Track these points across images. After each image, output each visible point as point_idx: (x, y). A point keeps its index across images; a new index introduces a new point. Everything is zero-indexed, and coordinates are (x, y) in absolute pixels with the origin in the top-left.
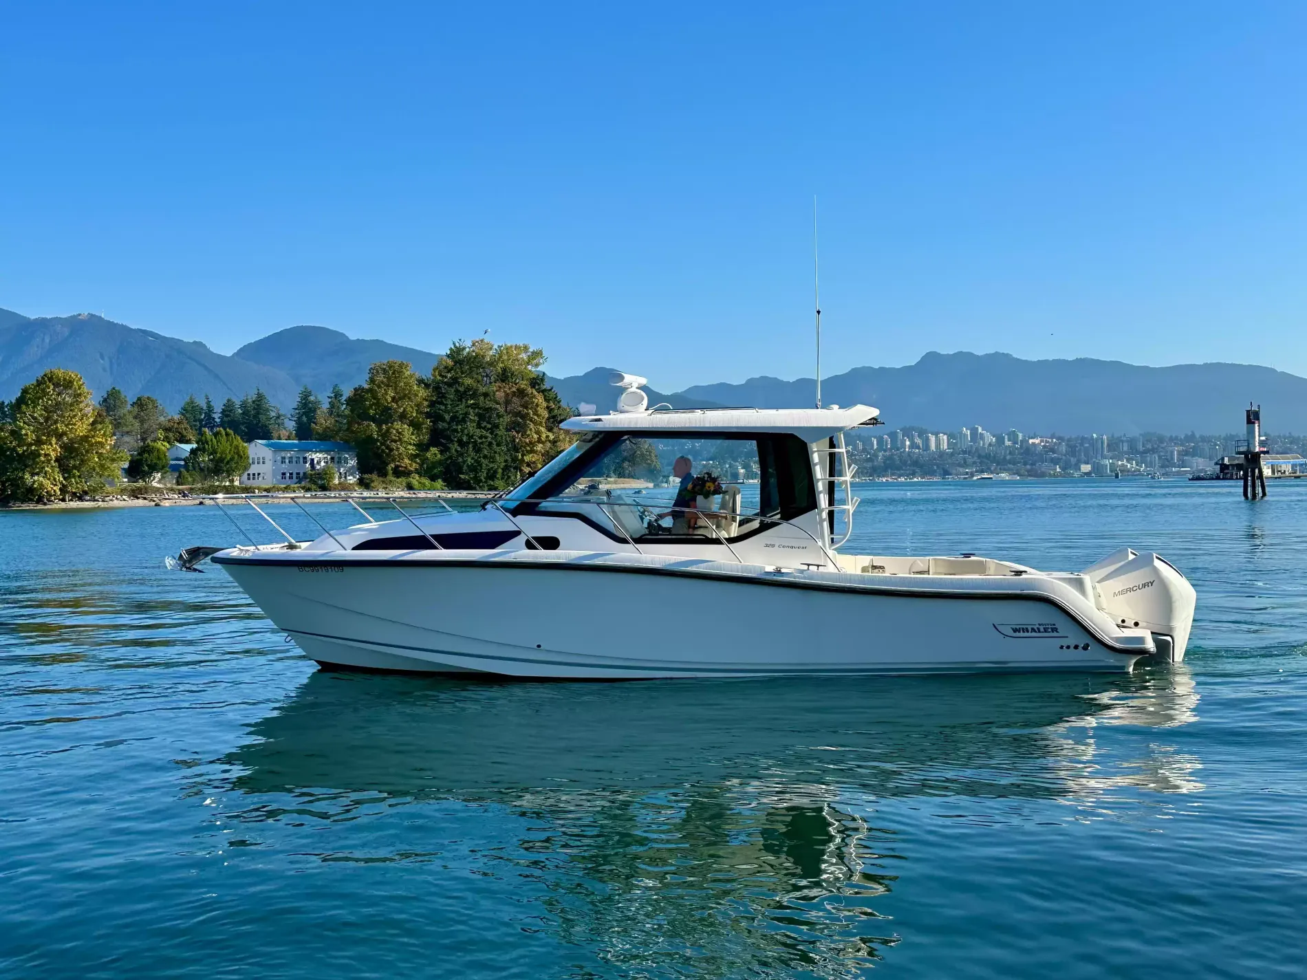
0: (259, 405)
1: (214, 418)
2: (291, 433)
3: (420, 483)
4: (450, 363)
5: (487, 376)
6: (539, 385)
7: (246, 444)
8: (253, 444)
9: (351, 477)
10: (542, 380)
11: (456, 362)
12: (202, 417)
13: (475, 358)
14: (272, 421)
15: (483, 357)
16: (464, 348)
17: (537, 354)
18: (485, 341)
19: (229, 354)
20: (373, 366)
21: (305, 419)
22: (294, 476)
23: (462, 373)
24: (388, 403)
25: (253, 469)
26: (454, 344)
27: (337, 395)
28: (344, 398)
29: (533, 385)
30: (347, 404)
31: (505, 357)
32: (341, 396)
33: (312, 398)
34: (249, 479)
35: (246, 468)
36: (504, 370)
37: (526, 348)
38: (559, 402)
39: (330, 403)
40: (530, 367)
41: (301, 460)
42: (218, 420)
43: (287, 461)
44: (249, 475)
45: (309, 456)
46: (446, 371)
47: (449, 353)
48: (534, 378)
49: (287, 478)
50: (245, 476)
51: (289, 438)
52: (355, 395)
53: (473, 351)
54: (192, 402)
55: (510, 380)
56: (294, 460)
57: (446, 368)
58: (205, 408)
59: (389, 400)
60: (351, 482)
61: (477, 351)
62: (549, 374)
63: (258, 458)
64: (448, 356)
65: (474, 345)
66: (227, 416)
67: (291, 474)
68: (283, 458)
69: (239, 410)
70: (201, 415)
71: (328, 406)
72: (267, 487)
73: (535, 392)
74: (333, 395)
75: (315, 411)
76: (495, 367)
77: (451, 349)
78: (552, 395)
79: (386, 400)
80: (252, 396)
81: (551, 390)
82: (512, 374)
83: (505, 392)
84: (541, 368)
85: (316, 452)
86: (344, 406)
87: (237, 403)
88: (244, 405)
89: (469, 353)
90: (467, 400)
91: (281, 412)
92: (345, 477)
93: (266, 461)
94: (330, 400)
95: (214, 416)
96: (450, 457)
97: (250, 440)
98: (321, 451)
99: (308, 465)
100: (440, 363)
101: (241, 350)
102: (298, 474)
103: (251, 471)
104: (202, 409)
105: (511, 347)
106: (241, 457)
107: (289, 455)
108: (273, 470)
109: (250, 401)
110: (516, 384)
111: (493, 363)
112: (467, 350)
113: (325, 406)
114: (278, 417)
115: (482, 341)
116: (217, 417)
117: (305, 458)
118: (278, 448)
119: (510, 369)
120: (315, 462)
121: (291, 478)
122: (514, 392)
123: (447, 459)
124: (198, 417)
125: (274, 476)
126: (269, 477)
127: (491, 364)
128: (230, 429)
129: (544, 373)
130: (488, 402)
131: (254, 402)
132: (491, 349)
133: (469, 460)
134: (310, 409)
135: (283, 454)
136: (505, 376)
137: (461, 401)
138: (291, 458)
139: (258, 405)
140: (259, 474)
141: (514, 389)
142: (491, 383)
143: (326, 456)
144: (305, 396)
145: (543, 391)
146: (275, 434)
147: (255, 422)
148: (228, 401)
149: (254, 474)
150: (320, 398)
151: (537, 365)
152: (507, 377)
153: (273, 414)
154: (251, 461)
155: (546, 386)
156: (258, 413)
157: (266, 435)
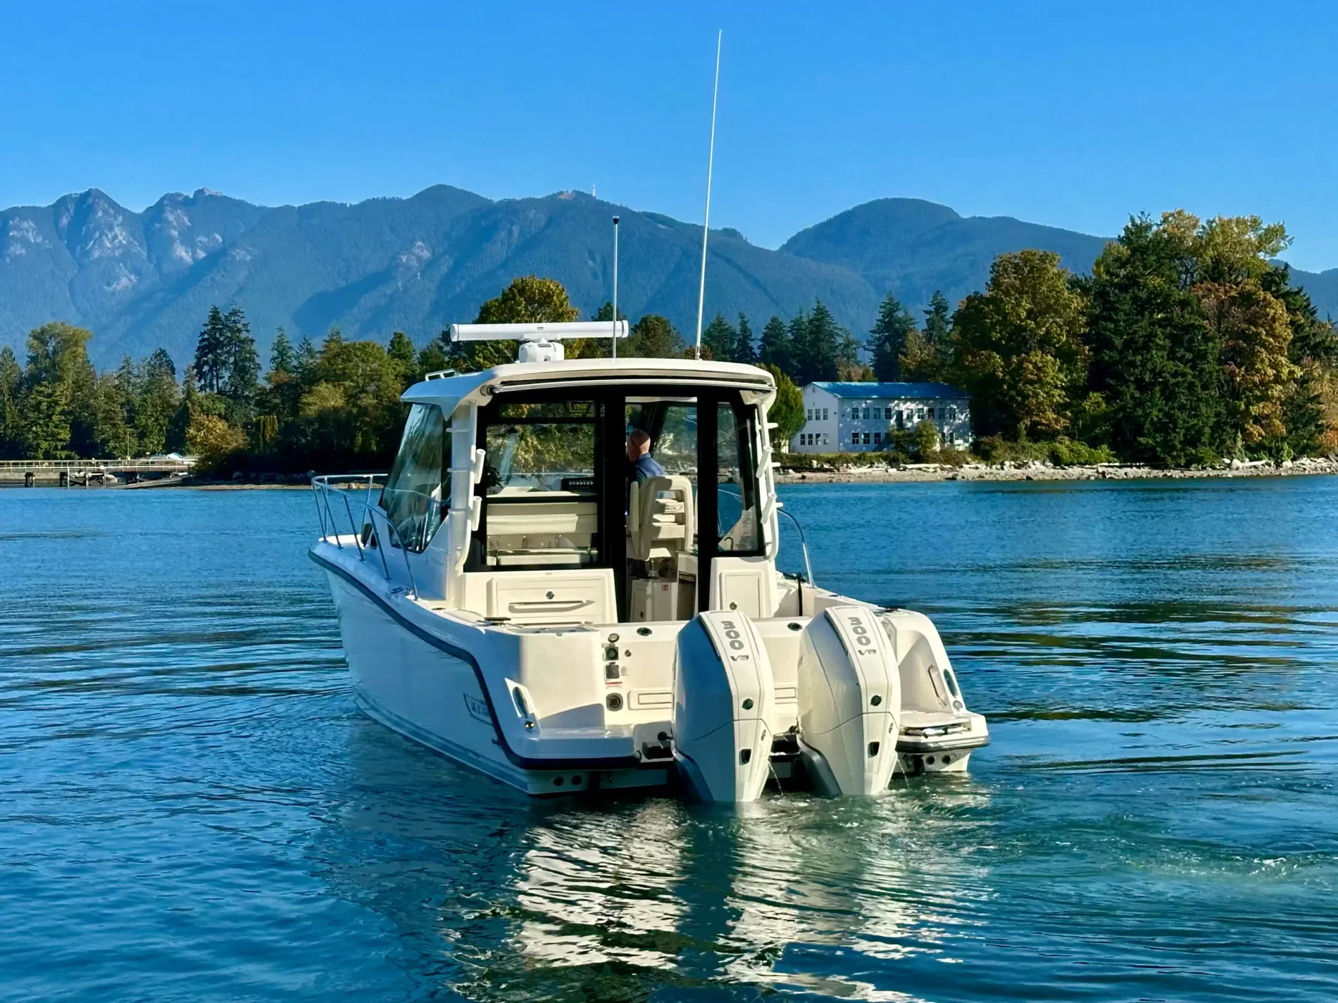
0: (819, 325)
1: (751, 348)
2: (867, 371)
3: (1072, 450)
4: (1125, 251)
5: (1187, 271)
6: (1278, 284)
7: (799, 389)
8: (809, 389)
9: (960, 441)
10: (1284, 276)
11: (1134, 251)
12: (735, 346)
13: (1167, 242)
14: (838, 352)
15: (1181, 240)
16: (1149, 227)
17: (1275, 233)
18: (1186, 213)
19: (775, 247)
20: (998, 260)
21: (888, 347)
22: (872, 440)
23: (1145, 268)
24: (1022, 321)
25: (810, 428)
26: (1132, 220)
27: (940, 308)
28: (949, 314)
29: (1267, 288)
30: (955, 323)
31: (1219, 240)
32: (946, 309)
33: (900, 314)
34: (803, 443)
35: (799, 426)
36: (1217, 261)
37: (1255, 223)
38: (1313, 313)
39: (928, 321)
40: (1261, 255)
41: (883, 414)
42: (757, 351)
43: (861, 415)
44: (803, 436)
45: (896, 406)
46: (1118, 264)
47: (1123, 234)
48: (1269, 274)
49: (861, 441)
50: (798, 438)
51: (863, 379)
52: (967, 308)
53: (1164, 231)
54: (720, 323)
55: (1227, 276)
56: (872, 413)
57: (1117, 259)
58: (738, 332)
59: (1024, 315)
60: (961, 448)
61: (1170, 229)
62: (1296, 265)
63: (818, 411)
64: (1121, 240)
65: (1165, 220)
66: (771, 344)
67: (867, 435)
68: (855, 410)
69: (789, 334)
70: (732, 343)
71: (925, 327)
72: (830, 456)
73: (1269, 296)
74: (932, 308)
75: (905, 332)
76: (1201, 256)
77: (1127, 229)
78: (1300, 301)
79: (1018, 315)
80: (808, 314)
81: (1298, 293)
82: (1230, 268)
83: (1217, 298)
84: (1279, 256)
85: (906, 400)
86: (950, 327)
87: (788, 324)
88: (797, 323)
89: (1156, 234)
90: (1151, 314)
91: (852, 337)
92: (951, 441)
93: (830, 414)
94: (928, 317)
95: (752, 344)
96: (1123, 408)
97: (804, 383)
98: (912, 400)
99: (893, 421)
100: (1108, 252)
101: (794, 241)
102: (877, 435)
103: (806, 431)
104: (734, 334)
105: (1230, 221)
106: (792, 408)
107: (864, 405)
108: (839, 428)
109: (805, 320)
110: (1237, 285)
111: (1197, 249)
112: (1155, 228)
113: (921, 326)
114: (847, 346)
115: (1180, 213)
116: (756, 345)
117: (889, 411)
118: (848, 395)
119: (1228, 259)
120: (905, 417)
121: (866, 441)
122: (1233, 297)
123: (1116, 412)
124: (727, 346)
125: (841, 439)
126: (833, 439)
127: (1197, 250)
128: (776, 365)
129: (1287, 266)
130: (1187, 316)
131: (811, 322)
132: (1195, 226)
133: (1155, 412)
134: (896, 331)
135: (855, 404)
136: (1218, 271)
137: (1143, 315)
138: (866, 410)
139: (817, 327)
140: (818, 436)
141: (1233, 293)
142: (1193, 283)
143: (920, 406)
144: (890, 311)
145: (1285, 295)
146: (842, 372)
147: (812, 353)
148: (774, 320)
149: (810, 436)
150: (912, 314)
151: (1274, 251)
152: (1221, 275)
153: (840, 340)
154: (806, 415)
155: (1290, 286)
156: (817, 340)
157: (829, 374)
